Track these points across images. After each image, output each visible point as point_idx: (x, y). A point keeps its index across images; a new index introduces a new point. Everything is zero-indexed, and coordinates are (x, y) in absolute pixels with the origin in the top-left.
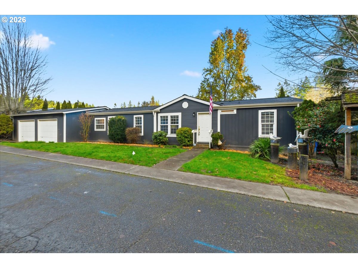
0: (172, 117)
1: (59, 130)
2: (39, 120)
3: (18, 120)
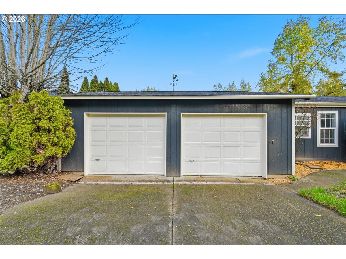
1: (272, 143)
2: (183, 115)
3: (85, 113)
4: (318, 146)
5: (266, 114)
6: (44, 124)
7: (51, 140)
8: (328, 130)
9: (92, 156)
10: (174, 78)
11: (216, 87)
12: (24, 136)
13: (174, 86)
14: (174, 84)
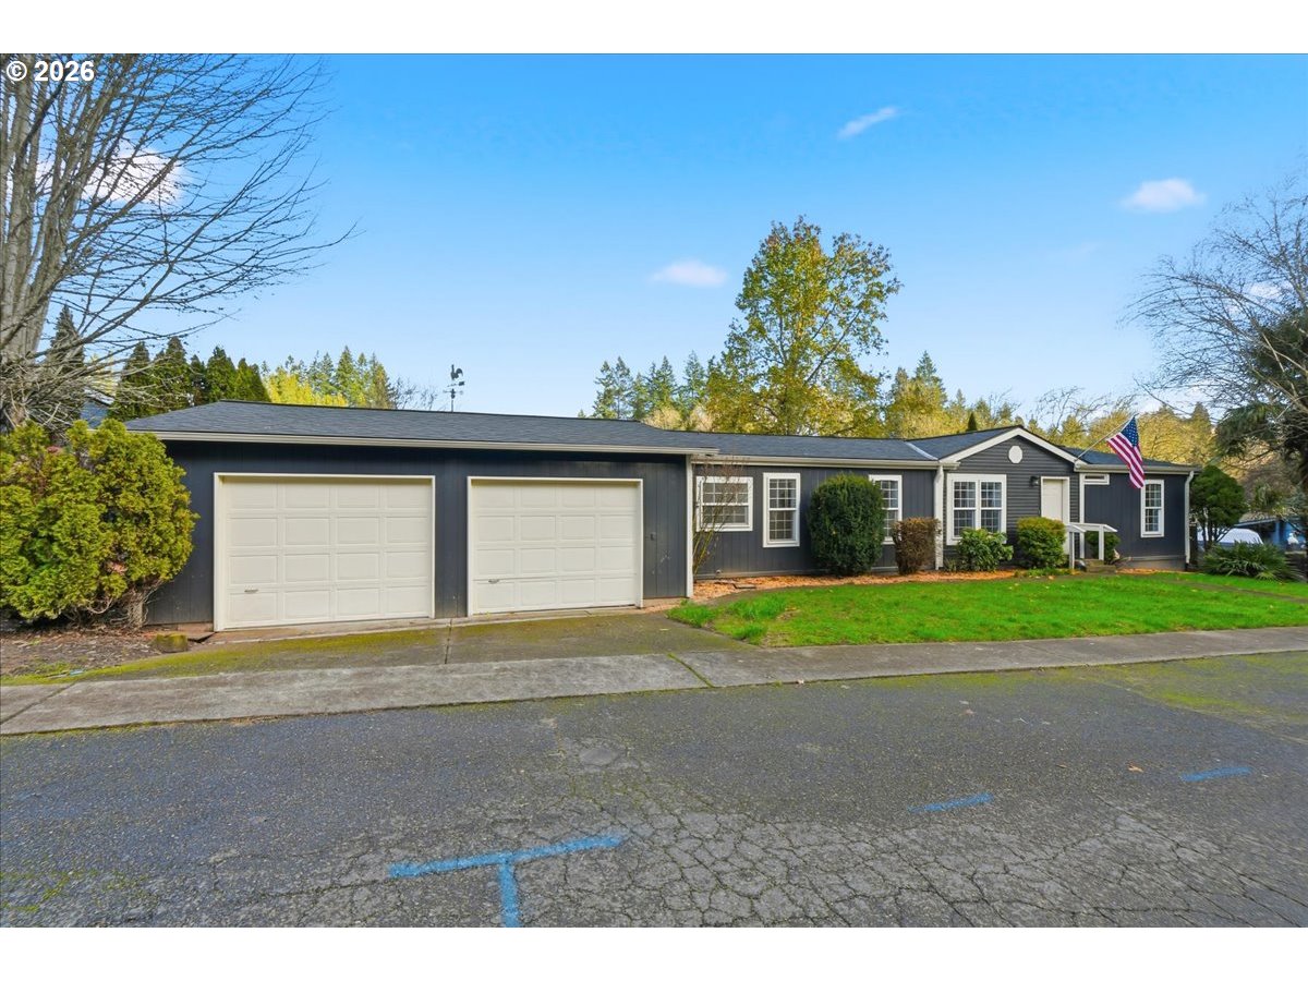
0: (984, 486)
1: (652, 538)
2: (473, 481)
3: (216, 475)
4: (765, 545)
5: (641, 480)
6: (129, 500)
7: (145, 540)
8: (782, 512)
9: (234, 582)
10: (454, 376)
11: (609, 372)
12: (88, 530)
13: (453, 397)
14: (453, 392)
